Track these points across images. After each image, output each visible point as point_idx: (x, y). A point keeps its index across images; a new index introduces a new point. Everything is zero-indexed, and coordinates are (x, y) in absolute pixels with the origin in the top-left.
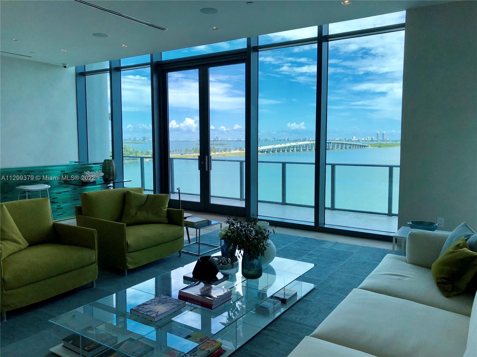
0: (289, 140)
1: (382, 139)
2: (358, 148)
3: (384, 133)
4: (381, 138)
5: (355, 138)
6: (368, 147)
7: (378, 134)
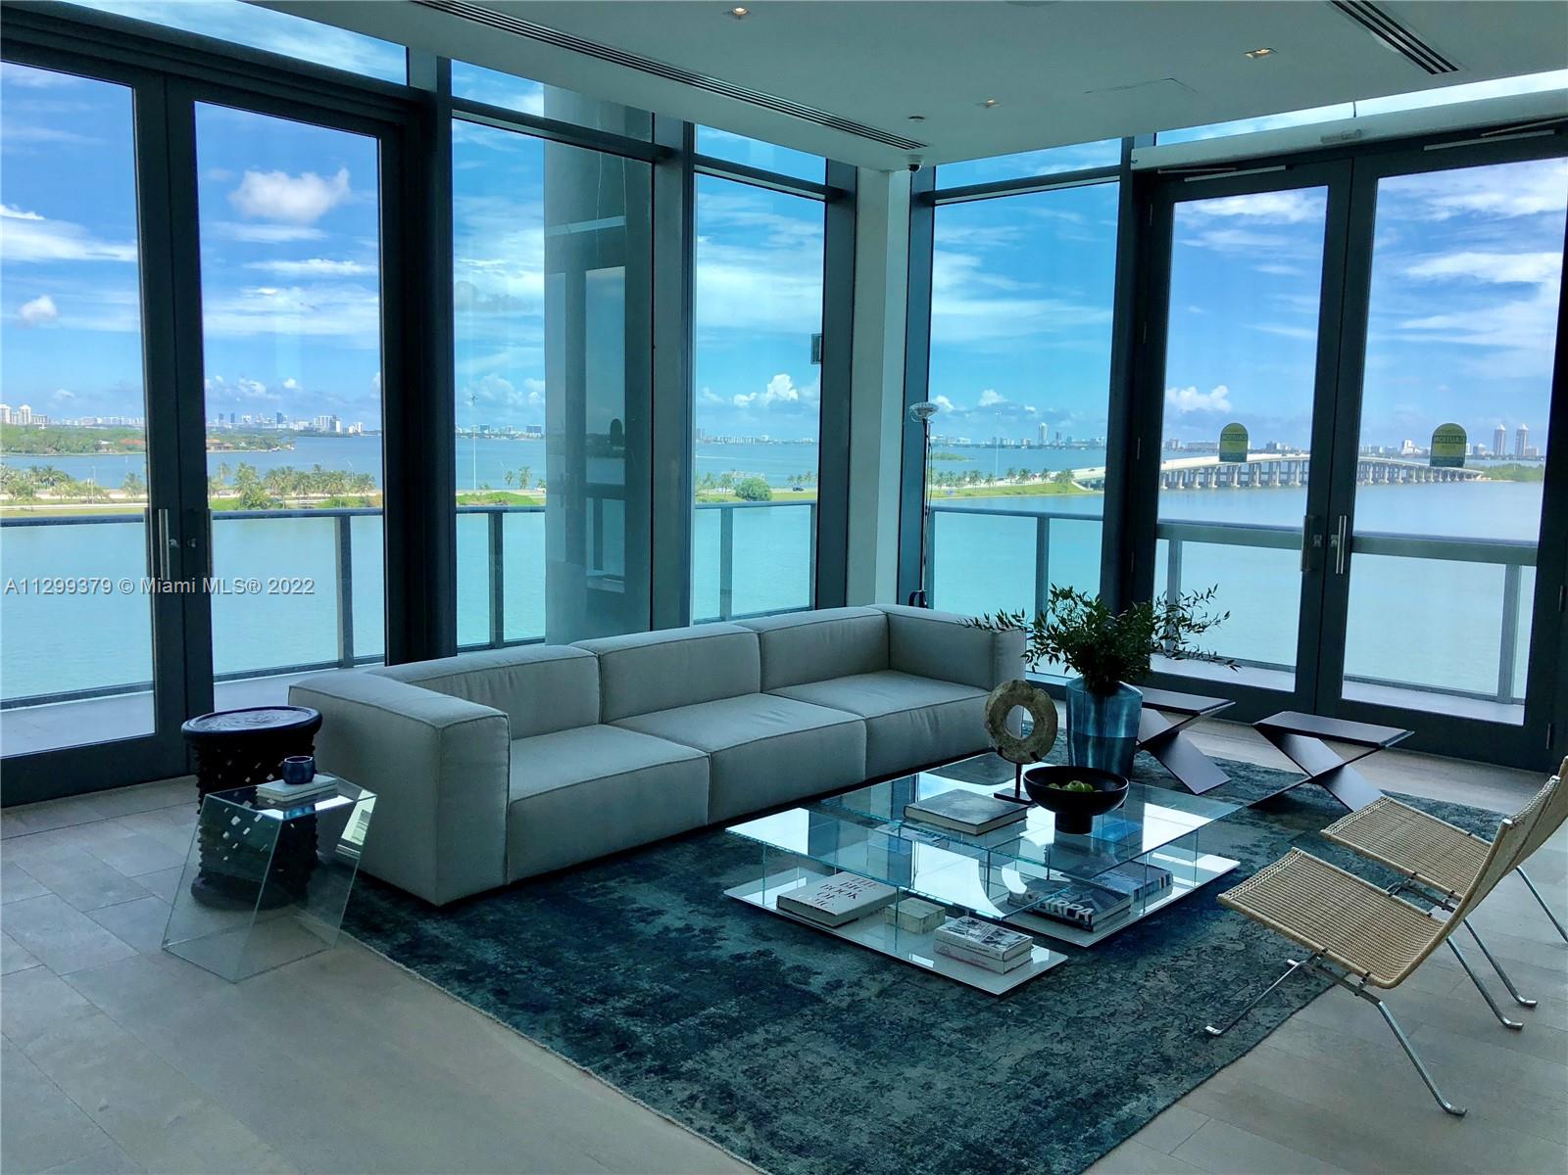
0: (1174, 447)
1: (1513, 453)
2: (1436, 481)
3: (1523, 431)
4: (1509, 448)
5: (1410, 445)
6: (1473, 479)
7: (1498, 433)
